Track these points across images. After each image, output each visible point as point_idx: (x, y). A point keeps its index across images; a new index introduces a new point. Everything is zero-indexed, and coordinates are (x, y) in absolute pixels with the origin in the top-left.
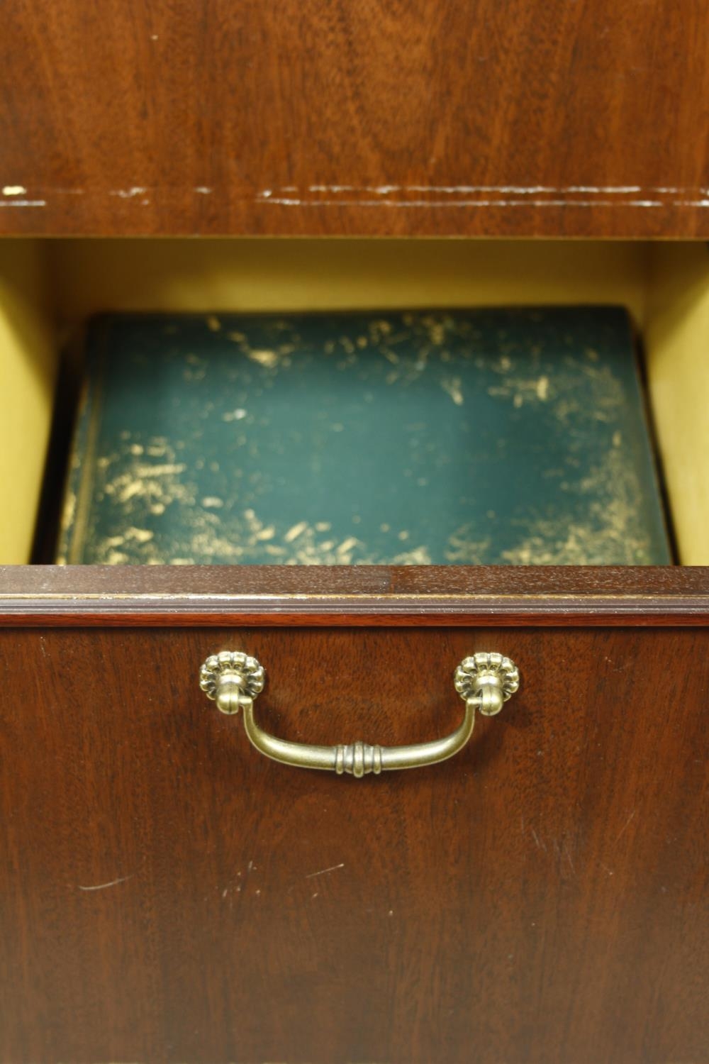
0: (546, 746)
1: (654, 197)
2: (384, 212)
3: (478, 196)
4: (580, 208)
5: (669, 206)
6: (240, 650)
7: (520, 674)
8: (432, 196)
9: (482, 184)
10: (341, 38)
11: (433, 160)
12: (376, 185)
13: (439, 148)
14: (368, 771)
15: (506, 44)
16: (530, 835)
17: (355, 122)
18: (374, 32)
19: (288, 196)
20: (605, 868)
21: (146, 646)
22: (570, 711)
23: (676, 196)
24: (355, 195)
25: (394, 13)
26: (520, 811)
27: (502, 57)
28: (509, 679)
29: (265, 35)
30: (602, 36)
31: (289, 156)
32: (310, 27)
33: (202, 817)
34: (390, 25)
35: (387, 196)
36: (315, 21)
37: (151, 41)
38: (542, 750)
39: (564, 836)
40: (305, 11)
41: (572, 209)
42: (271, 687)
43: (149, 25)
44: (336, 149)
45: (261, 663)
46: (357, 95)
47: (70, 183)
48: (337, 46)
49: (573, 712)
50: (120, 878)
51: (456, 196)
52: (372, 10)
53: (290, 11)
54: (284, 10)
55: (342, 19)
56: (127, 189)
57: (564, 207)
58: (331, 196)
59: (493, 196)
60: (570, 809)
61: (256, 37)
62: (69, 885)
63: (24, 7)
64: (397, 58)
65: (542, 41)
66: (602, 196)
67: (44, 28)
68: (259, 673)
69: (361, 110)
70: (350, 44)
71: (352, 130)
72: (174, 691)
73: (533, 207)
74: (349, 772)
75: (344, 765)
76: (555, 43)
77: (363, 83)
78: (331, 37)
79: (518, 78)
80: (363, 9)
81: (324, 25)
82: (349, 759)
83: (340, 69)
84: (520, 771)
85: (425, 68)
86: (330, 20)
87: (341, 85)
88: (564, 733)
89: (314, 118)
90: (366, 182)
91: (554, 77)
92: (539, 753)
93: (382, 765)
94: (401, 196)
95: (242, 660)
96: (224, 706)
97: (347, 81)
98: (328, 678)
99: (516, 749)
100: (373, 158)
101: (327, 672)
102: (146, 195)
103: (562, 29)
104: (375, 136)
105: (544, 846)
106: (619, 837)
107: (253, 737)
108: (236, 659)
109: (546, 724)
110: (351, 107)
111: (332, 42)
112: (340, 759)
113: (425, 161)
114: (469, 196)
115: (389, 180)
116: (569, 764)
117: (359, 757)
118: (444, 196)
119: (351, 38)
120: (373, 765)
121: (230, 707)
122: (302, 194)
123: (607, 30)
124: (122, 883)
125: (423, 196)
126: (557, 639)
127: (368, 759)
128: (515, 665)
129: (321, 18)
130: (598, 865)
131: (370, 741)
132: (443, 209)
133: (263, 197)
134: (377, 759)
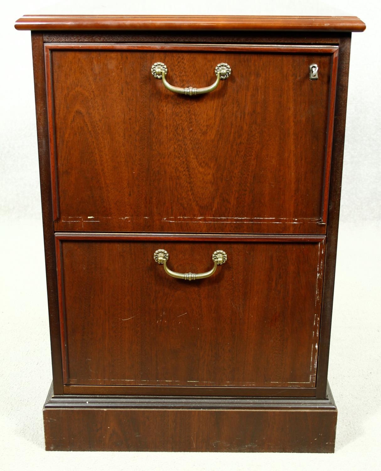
0: (234, 277)
1: (280, 221)
2: (200, 224)
3: (227, 220)
4: (258, 224)
5: (284, 224)
6: (163, 249)
7: (227, 256)
8: (214, 220)
9: (228, 217)
10: (187, 173)
11: (214, 209)
12: (197, 217)
13: (216, 205)
14: (192, 279)
15: (234, 175)
16: (232, 304)
17: (191, 197)
18: (196, 171)
19: (171, 219)
20: (250, 315)
21: (142, 248)
22: (239, 267)
23: (286, 220)
24: (191, 219)
25: (202, 166)
26: (229, 296)
27: (233, 179)
28: (225, 257)
29: (165, 172)
30: (261, 173)
31: (172, 207)
32: (178, 170)
33: (153, 298)
34: (201, 170)
35: (200, 220)
36: (180, 168)
37: (133, 174)
38: (233, 278)
39: (240, 305)
40: (177, 165)
41: (255, 224)
42: (170, 259)
43: (133, 169)
44: (186, 206)
45: (168, 253)
46: (191, 190)
47: (107, 215)
48: (186, 175)
49: (240, 267)
50: (132, 317)
51: (221, 220)
52: (196, 165)
53: (173, 165)
54: (171, 165)
55: (187, 168)
56: (124, 218)
57: (253, 223)
58: (184, 220)
59: (231, 220)
60: (241, 296)
61: (163, 173)
62: (119, 319)
63: (98, 164)
64: (203, 179)
65: (244, 174)
66: (264, 220)
67: (103, 170)
68: (167, 255)
69: (193, 194)
70: (190, 175)
71: (190, 200)
72: (148, 260)
73: (244, 223)
74: (188, 279)
75: (187, 277)
76: (248, 175)
77: (193, 186)
78: (184, 173)
79: (238, 185)
80: (193, 165)
81: (182, 169)
82: (188, 276)
83: (187, 182)
84: (228, 285)
85: (211, 182)
86: (184, 168)
87: (187, 187)
88: (238, 273)
89: (179, 196)
90: (194, 216)
91: (248, 185)
92: (233, 279)
93: (195, 277)
94: (205, 220)
95: (164, 251)
96: (159, 260)
97: (189, 186)
98: (183, 257)
99: (227, 278)
100: (196, 208)
101: (183, 255)
102: (129, 219)
103: (250, 171)
104: (197, 202)
105: (235, 308)
106: (253, 305)
107: (166, 269)
108: (162, 251)
109: (234, 271)
110: (190, 193)
111: (184, 174)
112: (186, 276)
113: (212, 209)
114: (225, 220)
115: (201, 215)
116: (240, 282)
117: (190, 276)
118: (217, 220)
119: (190, 173)
120: (193, 277)
121: (161, 260)
122: (175, 219)
123: (263, 171)
124: (132, 318)
125: (211, 220)
126: (235, 246)
127: (192, 276)
128: (226, 254)
129: (182, 167)
130: (249, 314)
131: (193, 272)
132: (217, 223)
133: (164, 220)
134: (194, 276)
